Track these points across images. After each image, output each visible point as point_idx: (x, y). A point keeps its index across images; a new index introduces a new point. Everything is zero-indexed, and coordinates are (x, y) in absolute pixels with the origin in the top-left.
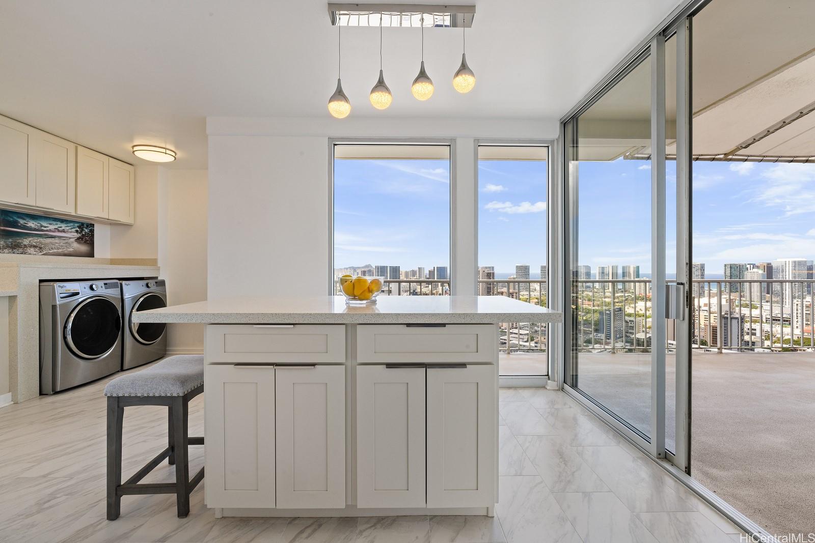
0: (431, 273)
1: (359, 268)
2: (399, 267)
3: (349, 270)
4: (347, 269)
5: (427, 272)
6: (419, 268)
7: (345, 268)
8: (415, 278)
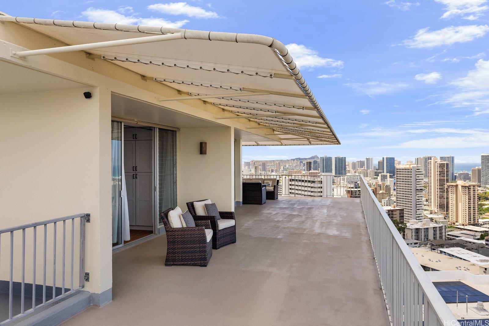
0: (381, 164)
1: (306, 159)
2: (345, 158)
3: (295, 161)
4: (294, 160)
5: (375, 163)
6: (367, 159)
7: (292, 159)
8: (363, 169)
